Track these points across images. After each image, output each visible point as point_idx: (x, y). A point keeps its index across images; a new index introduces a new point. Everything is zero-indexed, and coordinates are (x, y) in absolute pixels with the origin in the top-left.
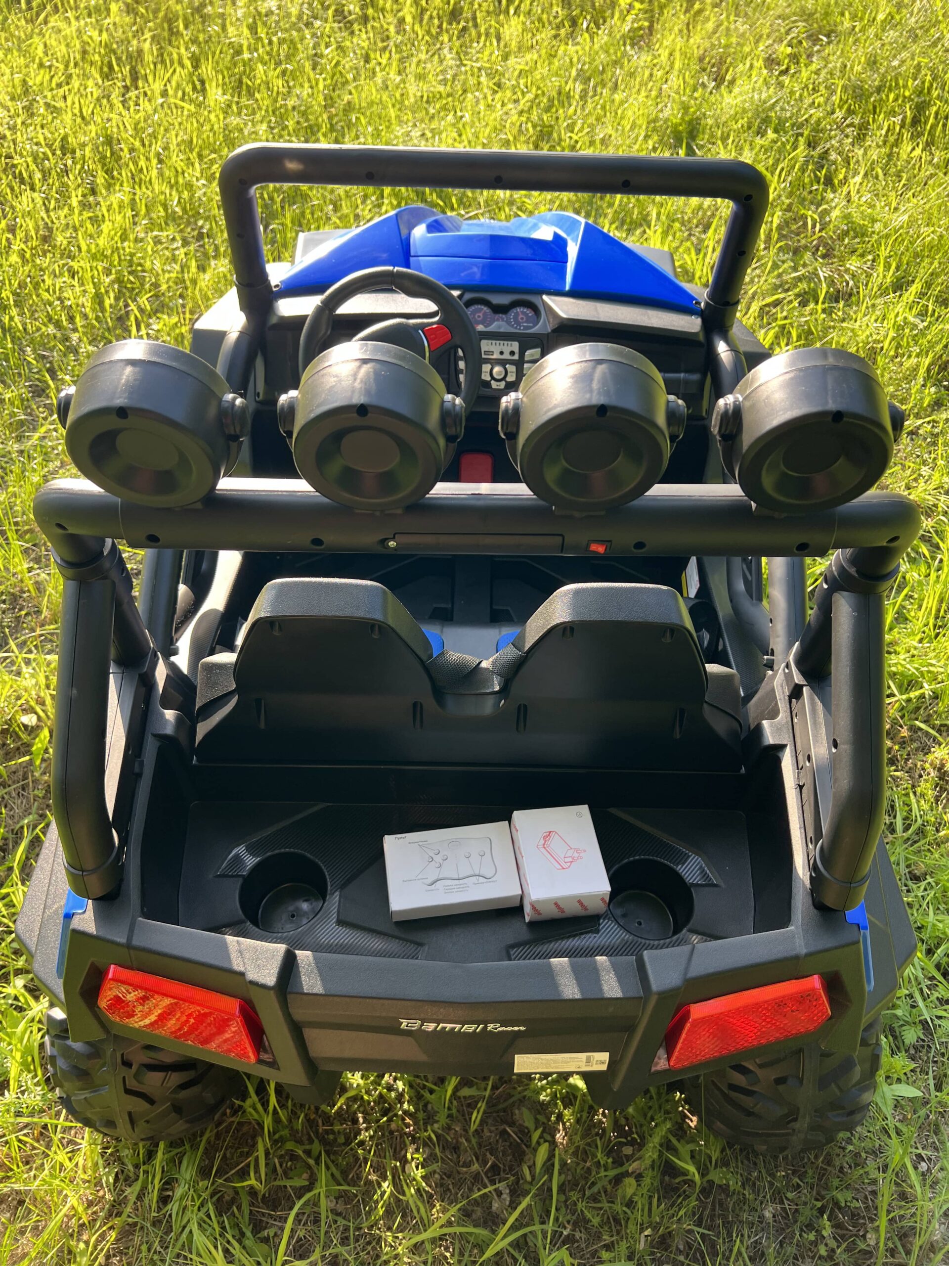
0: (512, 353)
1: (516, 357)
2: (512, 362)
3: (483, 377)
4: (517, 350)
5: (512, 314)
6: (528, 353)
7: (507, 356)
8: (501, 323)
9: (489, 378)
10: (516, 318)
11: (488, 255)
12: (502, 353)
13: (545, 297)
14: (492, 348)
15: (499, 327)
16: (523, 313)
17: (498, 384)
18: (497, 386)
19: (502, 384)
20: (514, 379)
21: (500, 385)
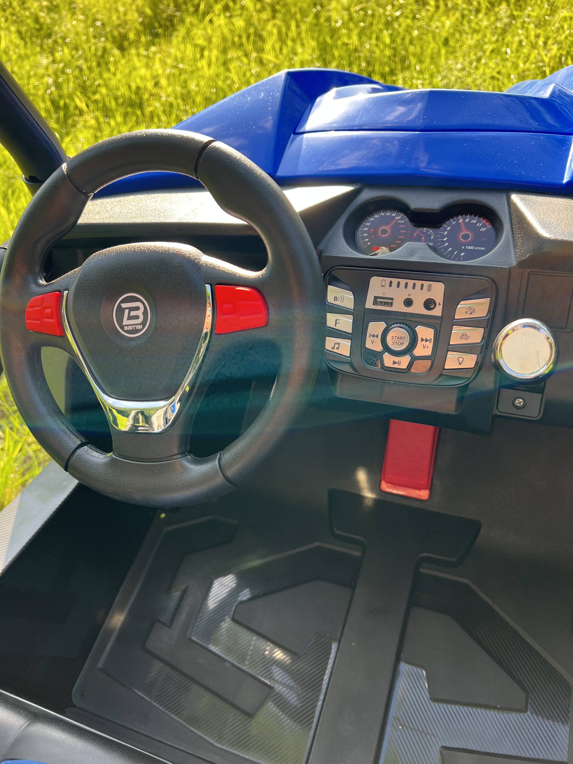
0: (429, 304)
1: (437, 311)
2: (426, 321)
3: (369, 345)
4: (439, 298)
5: (447, 228)
6: (463, 305)
7: (418, 308)
8: (421, 245)
9: (378, 347)
10: (453, 236)
11: (419, 123)
12: (408, 302)
13: (515, 198)
14: (388, 292)
15: (412, 253)
16: (469, 226)
17: (396, 359)
18: (394, 363)
19: (404, 362)
20: (428, 352)
21: (399, 363)
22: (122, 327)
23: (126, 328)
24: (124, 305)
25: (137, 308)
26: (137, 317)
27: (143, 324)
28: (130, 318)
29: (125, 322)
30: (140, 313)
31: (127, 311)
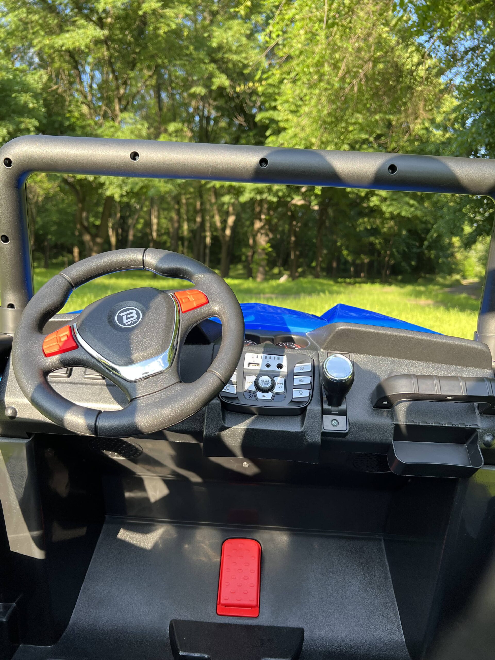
1: (284, 370)
2: (279, 374)
3: (247, 387)
4: (285, 363)
6: (298, 366)
7: (274, 368)
9: (253, 389)
12: (268, 365)
14: (257, 361)
17: (265, 394)
18: (263, 396)
19: (269, 396)
20: (282, 390)
21: (266, 396)
22: (124, 324)
23: (126, 324)
24: (121, 315)
25: (132, 313)
26: (133, 317)
27: (138, 318)
28: (127, 319)
29: (125, 321)
30: (134, 314)
31: (125, 317)
